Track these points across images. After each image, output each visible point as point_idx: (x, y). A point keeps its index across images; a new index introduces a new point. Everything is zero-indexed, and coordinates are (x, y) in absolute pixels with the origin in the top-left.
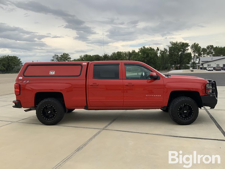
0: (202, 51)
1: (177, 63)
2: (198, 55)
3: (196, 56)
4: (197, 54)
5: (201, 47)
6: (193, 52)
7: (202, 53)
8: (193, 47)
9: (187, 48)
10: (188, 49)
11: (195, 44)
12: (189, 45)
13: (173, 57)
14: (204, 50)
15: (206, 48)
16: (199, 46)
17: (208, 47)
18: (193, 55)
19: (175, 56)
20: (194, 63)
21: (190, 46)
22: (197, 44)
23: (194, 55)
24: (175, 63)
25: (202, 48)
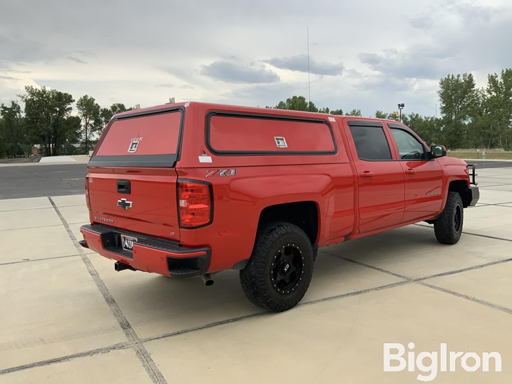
0: (102, 115)
1: (47, 140)
2: (94, 124)
3: (91, 125)
4: (92, 122)
5: (99, 107)
6: (84, 115)
7: (103, 119)
8: (82, 104)
9: (68, 106)
10: (70, 109)
11: (85, 97)
12: (73, 98)
13: (38, 124)
14: (107, 113)
15: (109, 108)
16: (95, 102)
17: (114, 108)
18: (83, 123)
19: (41, 122)
20: (87, 142)
21: (76, 102)
22: (90, 99)
23: (87, 124)
24: (42, 139)
25: (101, 108)
